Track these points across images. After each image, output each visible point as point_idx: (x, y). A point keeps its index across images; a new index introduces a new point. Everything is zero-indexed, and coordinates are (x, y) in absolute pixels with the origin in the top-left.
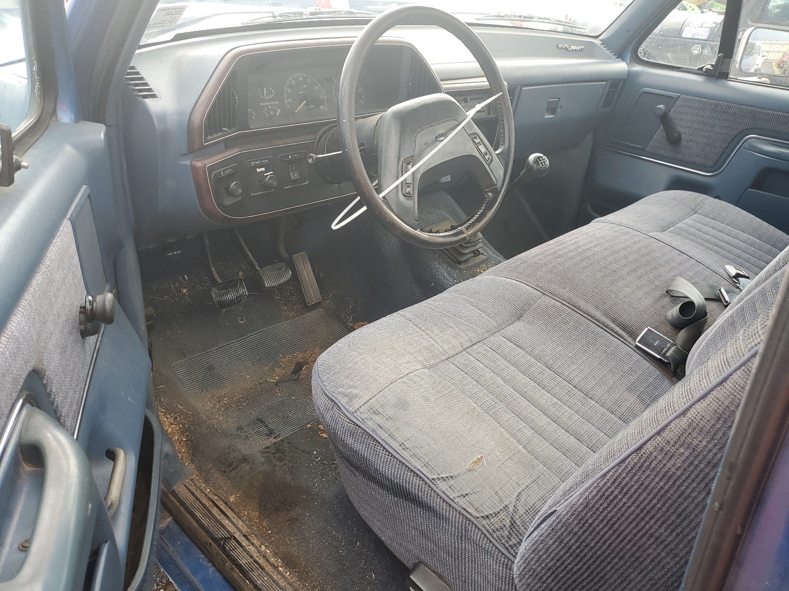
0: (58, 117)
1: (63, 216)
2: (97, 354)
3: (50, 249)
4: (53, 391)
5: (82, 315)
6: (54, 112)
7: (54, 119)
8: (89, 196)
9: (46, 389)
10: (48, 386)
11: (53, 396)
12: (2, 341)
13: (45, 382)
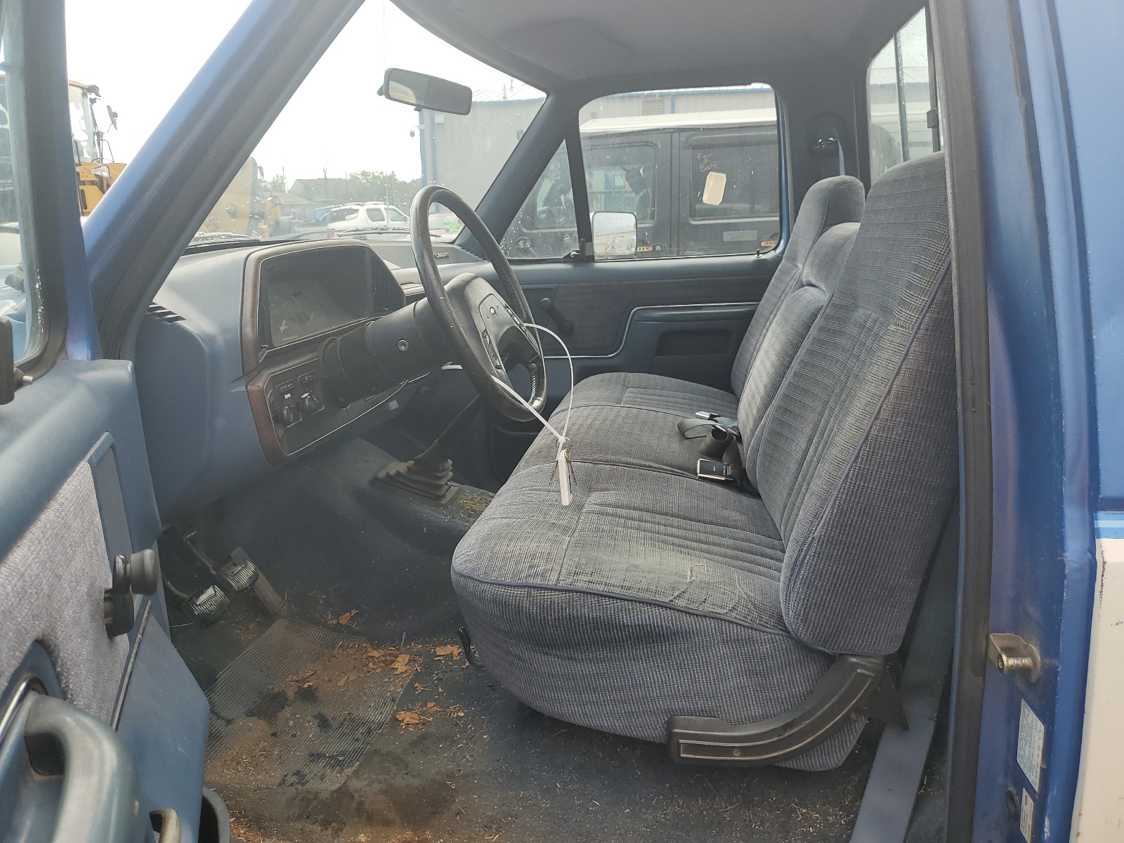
0: (69, 354)
1: (80, 457)
2: (129, 679)
3: (64, 487)
4: (71, 687)
5: (107, 604)
6: (63, 347)
7: (63, 355)
8: (113, 447)
9: (59, 682)
10: (63, 678)
11: (70, 696)
12: (2, 572)
13: (59, 669)
